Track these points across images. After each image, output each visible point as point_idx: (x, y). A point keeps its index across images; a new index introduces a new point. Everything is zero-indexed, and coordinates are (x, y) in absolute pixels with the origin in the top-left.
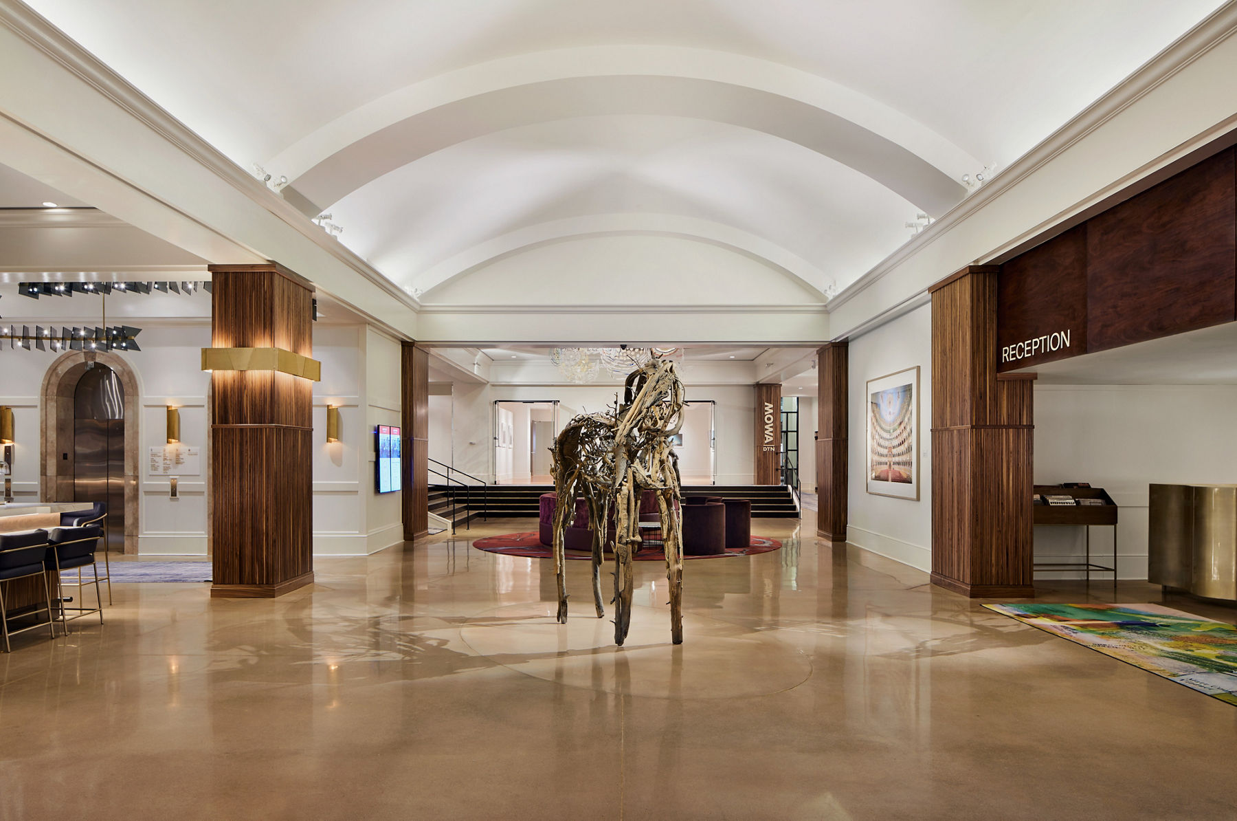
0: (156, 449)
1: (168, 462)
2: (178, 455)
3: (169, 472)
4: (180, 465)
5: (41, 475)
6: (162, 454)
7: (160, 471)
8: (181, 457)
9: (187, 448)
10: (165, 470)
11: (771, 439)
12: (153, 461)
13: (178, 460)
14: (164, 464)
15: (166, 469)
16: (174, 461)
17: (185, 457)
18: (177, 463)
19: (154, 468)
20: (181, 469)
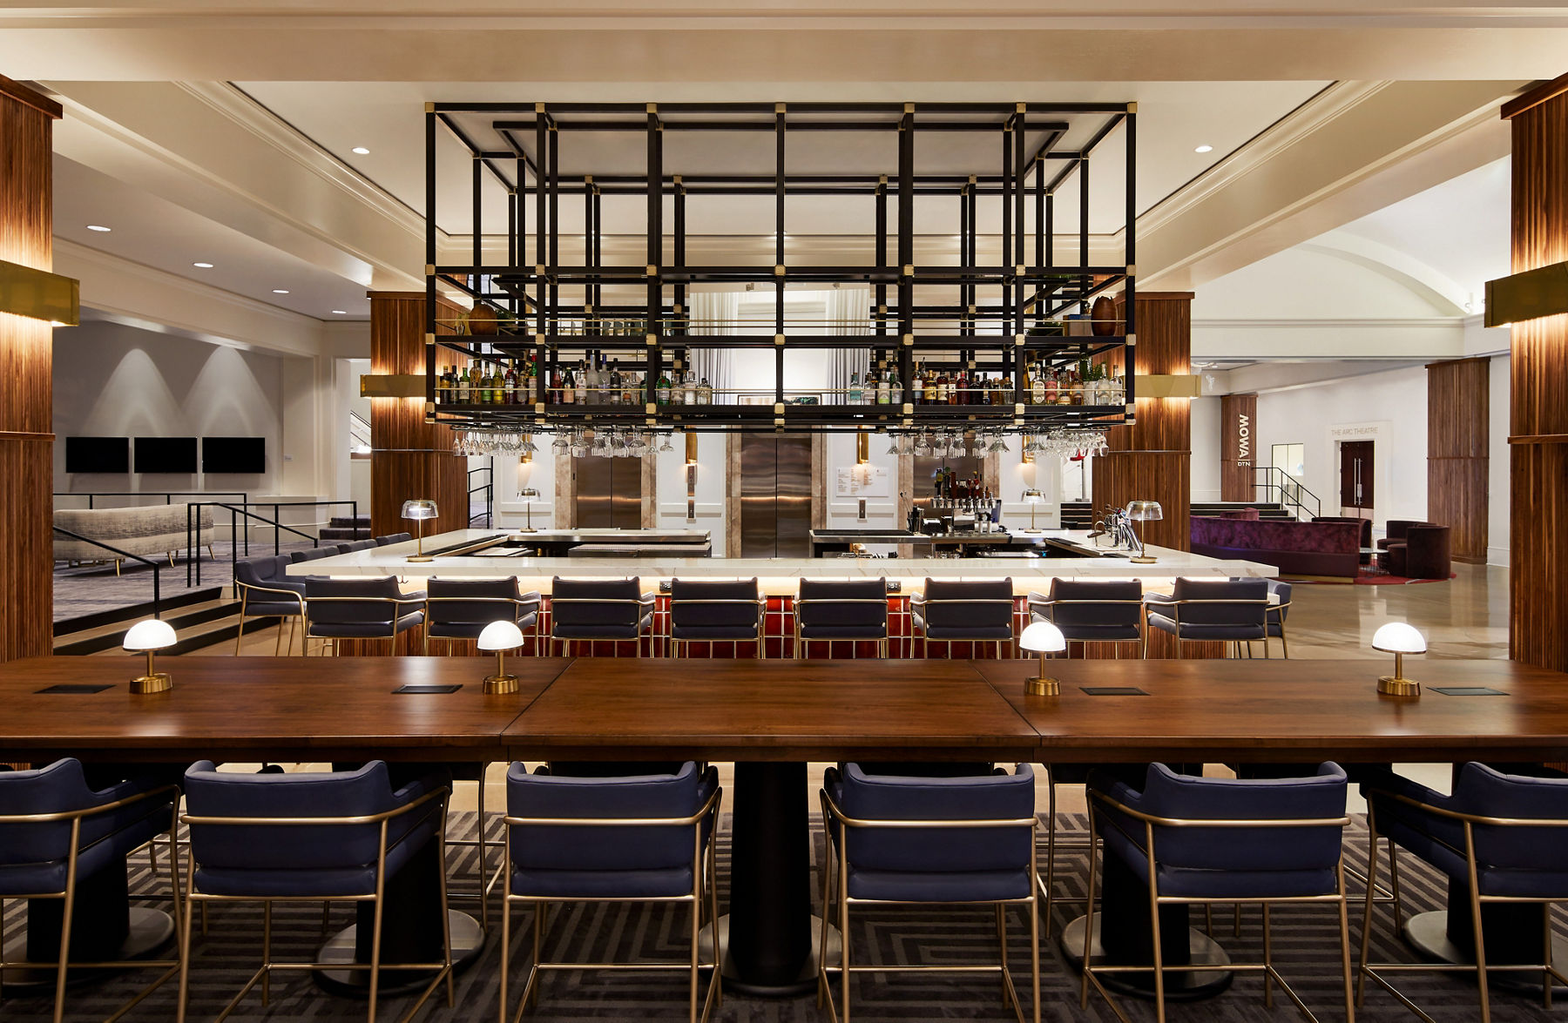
0: (843, 469)
1: (856, 483)
2: (866, 476)
3: (857, 494)
4: (868, 486)
5: (727, 496)
6: (850, 475)
7: (848, 492)
8: (869, 477)
9: (875, 469)
10: (852, 491)
11: (1247, 453)
12: (841, 482)
13: (866, 481)
14: (852, 485)
15: (854, 490)
16: (862, 481)
17: (872, 478)
18: (865, 484)
19: (842, 488)
20: (869, 490)
